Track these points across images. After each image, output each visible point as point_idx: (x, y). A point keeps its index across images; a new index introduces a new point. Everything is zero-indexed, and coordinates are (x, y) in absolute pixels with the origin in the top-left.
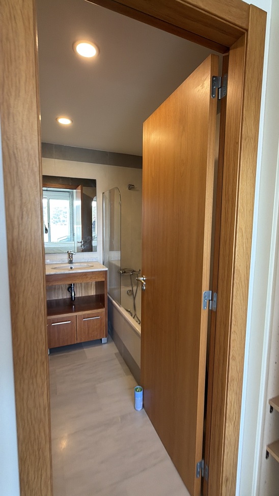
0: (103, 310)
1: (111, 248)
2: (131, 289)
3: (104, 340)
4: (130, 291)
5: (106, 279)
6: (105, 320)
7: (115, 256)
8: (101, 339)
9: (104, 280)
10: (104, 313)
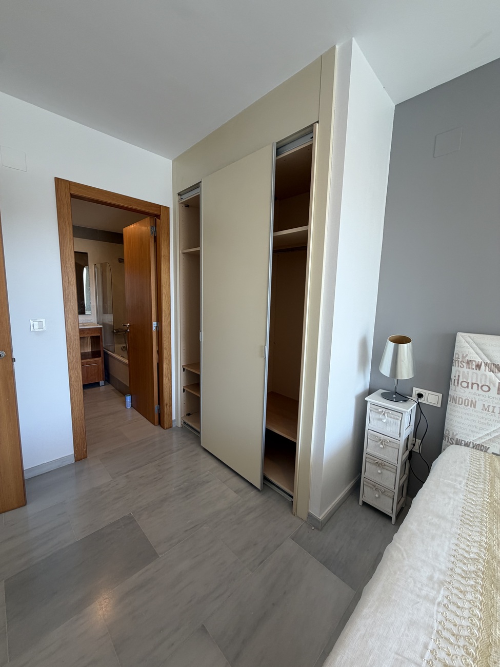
0: (100, 358)
1: (105, 311)
2: (125, 345)
3: (102, 383)
4: (124, 347)
5: (101, 334)
6: (102, 367)
7: (109, 319)
8: (99, 382)
9: (99, 335)
10: (101, 361)
